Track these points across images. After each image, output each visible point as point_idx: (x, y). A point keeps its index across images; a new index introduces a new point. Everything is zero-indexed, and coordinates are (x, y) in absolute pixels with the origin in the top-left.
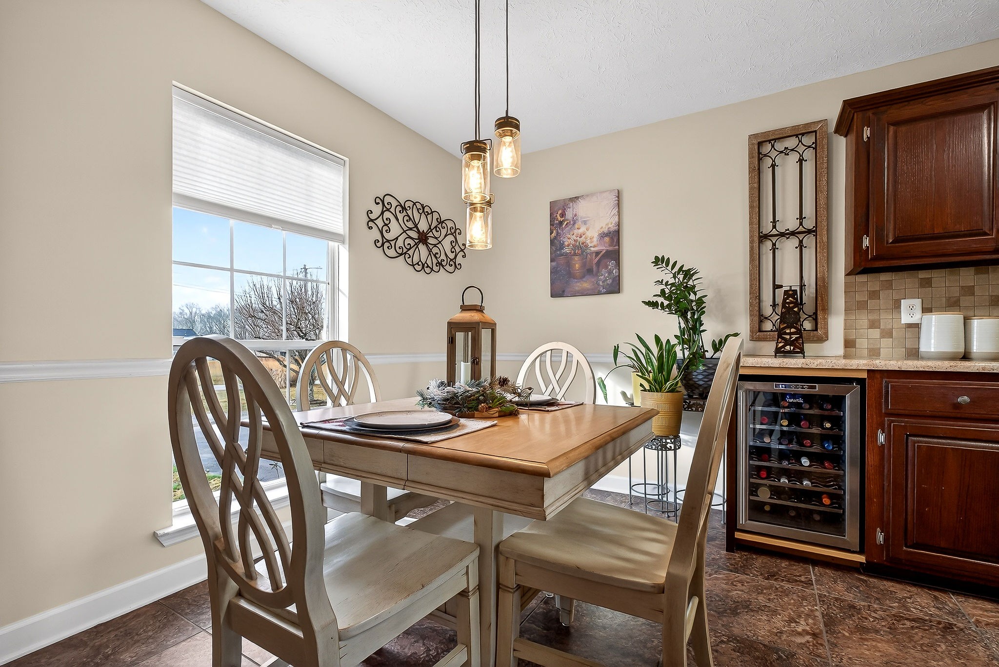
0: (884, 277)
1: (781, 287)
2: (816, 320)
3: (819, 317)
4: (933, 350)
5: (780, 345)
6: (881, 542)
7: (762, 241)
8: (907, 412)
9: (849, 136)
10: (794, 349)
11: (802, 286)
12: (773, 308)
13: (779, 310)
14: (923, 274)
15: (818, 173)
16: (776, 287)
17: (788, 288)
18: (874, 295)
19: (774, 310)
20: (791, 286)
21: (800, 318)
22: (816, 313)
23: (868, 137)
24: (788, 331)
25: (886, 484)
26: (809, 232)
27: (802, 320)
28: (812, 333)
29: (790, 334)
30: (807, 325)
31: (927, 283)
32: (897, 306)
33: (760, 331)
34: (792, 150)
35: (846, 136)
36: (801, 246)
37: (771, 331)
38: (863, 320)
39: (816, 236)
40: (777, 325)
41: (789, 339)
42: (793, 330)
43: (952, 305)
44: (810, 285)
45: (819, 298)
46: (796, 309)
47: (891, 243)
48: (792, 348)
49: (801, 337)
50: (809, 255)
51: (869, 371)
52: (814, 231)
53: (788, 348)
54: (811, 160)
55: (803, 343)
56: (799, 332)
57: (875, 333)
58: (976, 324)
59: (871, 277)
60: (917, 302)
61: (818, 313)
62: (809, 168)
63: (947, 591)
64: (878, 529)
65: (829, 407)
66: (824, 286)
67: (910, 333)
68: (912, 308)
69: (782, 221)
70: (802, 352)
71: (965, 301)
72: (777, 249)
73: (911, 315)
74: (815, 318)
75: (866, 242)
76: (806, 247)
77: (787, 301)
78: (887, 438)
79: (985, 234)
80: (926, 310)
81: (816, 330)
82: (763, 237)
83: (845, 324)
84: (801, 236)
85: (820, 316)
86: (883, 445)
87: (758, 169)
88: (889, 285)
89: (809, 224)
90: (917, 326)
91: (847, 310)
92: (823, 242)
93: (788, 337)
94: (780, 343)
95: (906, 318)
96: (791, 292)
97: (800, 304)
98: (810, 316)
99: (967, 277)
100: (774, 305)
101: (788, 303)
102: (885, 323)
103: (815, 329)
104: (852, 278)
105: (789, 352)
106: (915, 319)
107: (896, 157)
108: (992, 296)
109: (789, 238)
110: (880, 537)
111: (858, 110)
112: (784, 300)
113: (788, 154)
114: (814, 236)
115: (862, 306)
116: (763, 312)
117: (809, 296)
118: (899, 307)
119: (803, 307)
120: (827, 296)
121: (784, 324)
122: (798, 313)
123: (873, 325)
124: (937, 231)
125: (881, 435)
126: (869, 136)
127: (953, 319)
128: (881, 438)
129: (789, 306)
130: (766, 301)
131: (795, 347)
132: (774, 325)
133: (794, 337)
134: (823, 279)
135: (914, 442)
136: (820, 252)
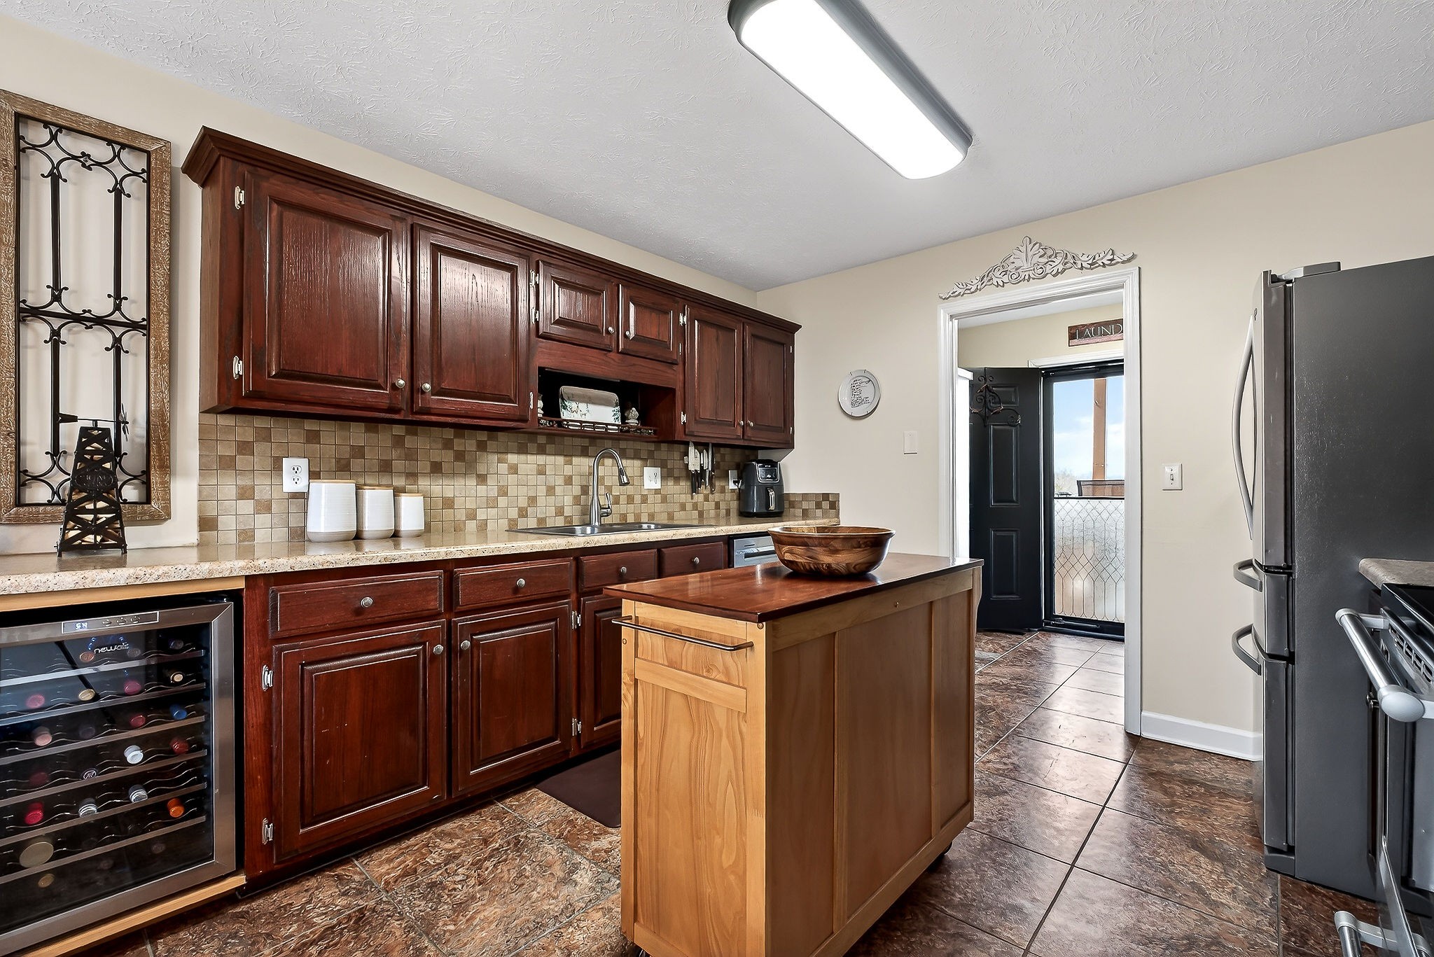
0: (260, 422)
1: (73, 419)
2: (147, 485)
3: (153, 479)
4: (322, 530)
5: (72, 534)
6: (268, 838)
7: (25, 320)
8: (300, 632)
9: (208, 189)
10: (102, 540)
11: (120, 422)
12: (53, 459)
13: (69, 463)
14: (310, 425)
15: (153, 228)
16: (59, 418)
17: (90, 424)
18: (245, 448)
19: (55, 463)
20: (96, 421)
21: (116, 480)
22: (147, 473)
23: (240, 204)
24: (90, 506)
25: (275, 746)
26: (134, 326)
27: (119, 484)
28: (139, 508)
29: (96, 511)
30: (130, 493)
31: (313, 437)
32: (277, 467)
33: (19, 503)
34: (99, 164)
35: (203, 185)
36: (117, 347)
37: (50, 503)
38: (228, 486)
39: (148, 336)
40: (64, 494)
41: (92, 521)
42: (101, 504)
43: (342, 469)
44: (134, 421)
45: (154, 447)
46: (108, 465)
47: (274, 377)
48: (99, 538)
49: (119, 516)
50: (134, 367)
51: (247, 577)
52: (143, 327)
53: (90, 538)
54: (138, 199)
55: (122, 528)
56: (116, 507)
57: (247, 506)
58: (368, 494)
59: (240, 419)
60: (304, 463)
61: (152, 471)
62: (134, 211)
63: (348, 858)
64: (265, 821)
65: (181, 645)
66: (164, 426)
67: (295, 506)
68: (296, 470)
69: (75, 292)
70: (121, 544)
71: (356, 464)
72: (64, 343)
73: (296, 480)
74: (144, 479)
75: (238, 367)
76: (127, 352)
77: (88, 448)
78: (276, 678)
79: (379, 387)
80: (314, 475)
81: (148, 501)
82: (26, 313)
83: (200, 492)
84: (118, 331)
85: (155, 479)
86: (269, 689)
87: (15, 167)
88: (266, 436)
89: (135, 310)
90: (303, 497)
91: (204, 468)
92: (161, 350)
93: (90, 517)
94: (73, 529)
95: (289, 486)
96: (95, 432)
97: (115, 454)
98: (135, 477)
99: (357, 435)
100: (56, 452)
101: (92, 453)
102: (262, 491)
103: (145, 501)
104: (210, 418)
105: (94, 547)
106: (301, 486)
107: (281, 251)
108: (383, 460)
109: (91, 327)
110: (268, 831)
111: (229, 156)
112: (81, 447)
113: (89, 168)
114: (144, 335)
115: (227, 464)
116: (26, 464)
117: (133, 441)
118: (280, 469)
119: (120, 460)
120: (169, 444)
121: (81, 491)
122: (112, 473)
123: (245, 494)
124: (332, 371)
125: (267, 672)
126: (243, 203)
127: (345, 488)
128: (267, 678)
129: (92, 458)
130: (32, 444)
131: (107, 536)
132: (55, 493)
133: (103, 517)
134: (162, 415)
135: (312, 672)
136: (155, 366)
